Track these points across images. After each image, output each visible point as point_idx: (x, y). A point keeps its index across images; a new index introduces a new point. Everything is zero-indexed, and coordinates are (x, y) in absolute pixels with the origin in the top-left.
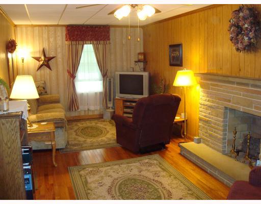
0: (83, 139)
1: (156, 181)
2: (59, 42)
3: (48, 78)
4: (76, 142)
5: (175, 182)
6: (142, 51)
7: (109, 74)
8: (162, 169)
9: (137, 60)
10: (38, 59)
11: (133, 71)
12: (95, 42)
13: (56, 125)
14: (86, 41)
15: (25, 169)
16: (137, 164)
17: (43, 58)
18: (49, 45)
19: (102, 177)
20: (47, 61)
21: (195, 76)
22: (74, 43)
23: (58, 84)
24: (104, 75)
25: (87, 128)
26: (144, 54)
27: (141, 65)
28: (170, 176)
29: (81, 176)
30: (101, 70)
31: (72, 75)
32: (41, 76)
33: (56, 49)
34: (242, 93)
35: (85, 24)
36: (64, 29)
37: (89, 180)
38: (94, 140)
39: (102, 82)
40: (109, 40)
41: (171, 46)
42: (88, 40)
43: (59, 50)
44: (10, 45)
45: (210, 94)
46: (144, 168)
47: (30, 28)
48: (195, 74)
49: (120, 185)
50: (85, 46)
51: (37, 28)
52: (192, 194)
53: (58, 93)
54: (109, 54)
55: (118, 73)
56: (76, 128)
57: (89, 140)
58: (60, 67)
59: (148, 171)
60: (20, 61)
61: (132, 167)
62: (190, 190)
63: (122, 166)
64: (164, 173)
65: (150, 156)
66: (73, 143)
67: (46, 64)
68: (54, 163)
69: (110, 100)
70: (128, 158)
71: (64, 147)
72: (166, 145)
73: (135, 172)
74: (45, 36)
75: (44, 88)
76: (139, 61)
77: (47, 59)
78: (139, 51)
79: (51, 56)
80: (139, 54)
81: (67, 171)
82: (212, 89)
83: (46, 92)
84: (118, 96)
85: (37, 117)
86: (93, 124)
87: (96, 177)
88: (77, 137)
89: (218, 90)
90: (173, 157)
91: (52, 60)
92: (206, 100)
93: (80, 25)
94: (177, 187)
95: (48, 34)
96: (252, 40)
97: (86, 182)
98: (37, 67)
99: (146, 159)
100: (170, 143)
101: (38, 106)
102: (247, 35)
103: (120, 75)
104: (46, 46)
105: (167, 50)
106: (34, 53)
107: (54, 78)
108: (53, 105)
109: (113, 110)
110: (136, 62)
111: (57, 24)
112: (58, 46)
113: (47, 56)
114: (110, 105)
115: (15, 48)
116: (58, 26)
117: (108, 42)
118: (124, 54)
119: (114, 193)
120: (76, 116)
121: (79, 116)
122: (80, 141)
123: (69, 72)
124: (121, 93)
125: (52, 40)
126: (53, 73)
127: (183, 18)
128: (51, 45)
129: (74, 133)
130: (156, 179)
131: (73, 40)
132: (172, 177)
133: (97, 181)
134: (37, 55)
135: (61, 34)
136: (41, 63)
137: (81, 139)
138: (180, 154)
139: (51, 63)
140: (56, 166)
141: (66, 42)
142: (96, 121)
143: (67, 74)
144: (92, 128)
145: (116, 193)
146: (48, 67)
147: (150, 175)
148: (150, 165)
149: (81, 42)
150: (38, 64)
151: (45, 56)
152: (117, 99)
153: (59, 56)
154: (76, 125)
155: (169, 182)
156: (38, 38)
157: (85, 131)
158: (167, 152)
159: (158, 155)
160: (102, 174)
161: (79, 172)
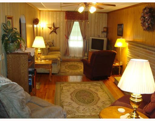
0: (68, 70)
1: (95, 93)
2: (62, 20)
3: (55, 38)
4: (64, 71)
5: (104, 94)
6: (106, 26)
7: (87, 38)
8: (101, 88)
9: (103, 31)
10: (50, 28)
11: (99, 37)
12: (80, 21)
13: (53, 62)
14: (75, 20)
15: (30, 76)
16: (90, 84)
17: (53, 28)
18: (56, 21)
19: (70, 88)
20: (55, 29)
21: (126, 42)
22: (69, 20)
23: (60, 41)
24: (84, 38)
25: (72, 65)
26: (107, 28)
27: (105, 34)
28: (104, 91)
29: (61, 86)
30: (82, 36)
31: (67, 37)
32: (51, 37)
33: (60, 24)
34: (144, 53)
35: (75, 11)
36: (65, 13)
37: (64, 88)
38: (73, 71)
39: (83, 42)
40: (88, 19)
41: (119, 25)
42: (76, 19)
43: (61, 24)
44: (35, 21)
45: (132, 52)
46: (92, 87)
47: (47, 12)
48: (126, 41)
49: (77, 92)
50: (75, 22)
51: (51, 12)
52: (110, 101)
53: (60, 46)
54: (87, 27)
55: (91, 38)
56: (66, 65)
57: (70, 71)
58: (62, 33)
59: (94, 88)
60: (41, 29)
61: (86, 86)
62: (110, 99)
63: (82, 84)
64: (101, 90)
65: (98, 82)
66: (63, 72)
67: (54, 31)
68: (50, 79)
69: (86, 52)
70: (86, 81)
71: (57, 73)
72: (109, 77)
73: (87, 88)
74: (55, 16)
75: (52, 43)
76: (104, 32)
77: (55, 28)
78: (104, 26)
79: (57, 27)
80: (104, 28)
81: (55, 83)
82: (133, 50)
83: (53, 45)
84: (90, 50)
85: (45, 57)
86: (76, 63)
87: (68, 88)
88: (65, 69)
89: (135, 50)
90: (109, 83)
91: (57, 29)
92: (130, 55)
93: (73, 11)
94: (104, 97)
95: (56, 15)
96: (150, 25)
97: (62, 89)
98: (50, 32)
99: (95, 83)
100: (111, 77)
101: (49, 52)
102: (147, 22)
103: (92, 39)
104: (55, 22)
105: (117, 27)
106: (49, 25)
107: (58, 39)
108: (56, 52)
109: (87, 58)
110: (102, 32)
111: (60, 10)
112: (61, 22)
113: (55, 27)
114: (86, 55)
115: (38, 22)
116: (61, 11)
117: (87, 21)
118: (96, 27)
119: (73, 95)
120: (68, 59)
121: (69, 59)
122: (66, 71)
123: (66, 36)
124: (92, 48)
125: (58, 18)
126: (58, 35)
127: (124, 10)
128: (57, 21)
129: (65, 67)
130: (96, 92)
131: (69, 19)
132: (104, 92)
133: (67, 89)
134: (50, 26)
135: (63, 15)
136: (52, 30)
137: (67, 70)
138: (114, 83)
139: (57, 30)
140: (51, 81)
141: (65, 20)
142: (78, 62)
143: (64, 37)
144: (74, 65)
145: (74, 95)
146: (56, 32)
147: (93, 90)
148: (96, 85)
149: (73, 20)
150: (50, 30)
151: (54, 27)
152: (90, 52)
153: (61, 27)
154: (67, 63)
155: (101, 94)
156: (51, 17)
157: (70, 67)
158: (108, 81)
159: (102, 82)
160: (71, 87)
161: (60, 84)
